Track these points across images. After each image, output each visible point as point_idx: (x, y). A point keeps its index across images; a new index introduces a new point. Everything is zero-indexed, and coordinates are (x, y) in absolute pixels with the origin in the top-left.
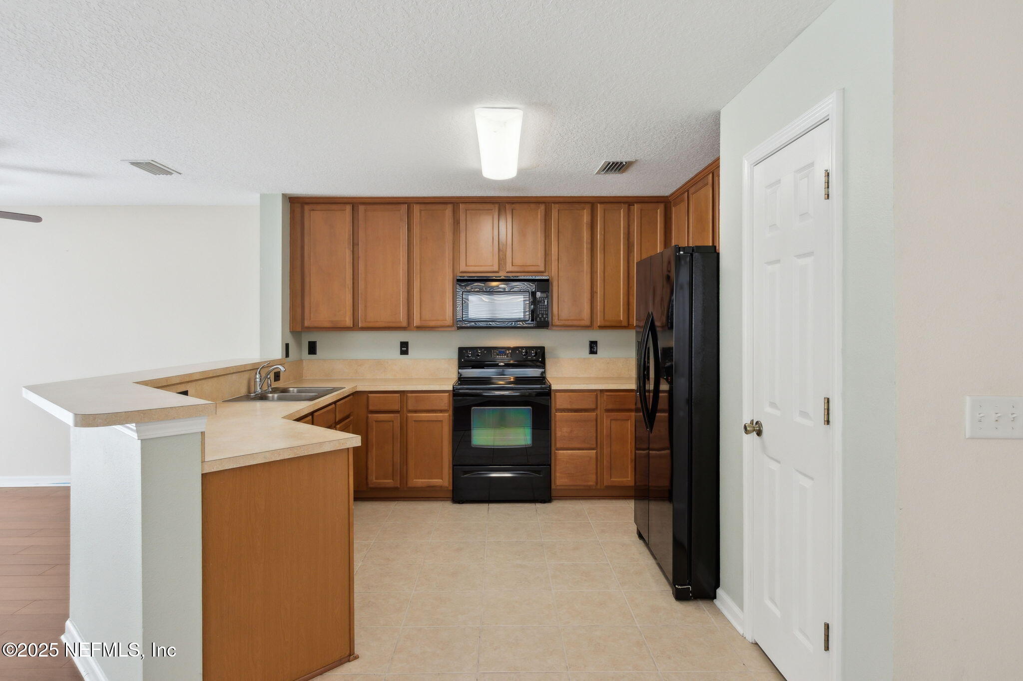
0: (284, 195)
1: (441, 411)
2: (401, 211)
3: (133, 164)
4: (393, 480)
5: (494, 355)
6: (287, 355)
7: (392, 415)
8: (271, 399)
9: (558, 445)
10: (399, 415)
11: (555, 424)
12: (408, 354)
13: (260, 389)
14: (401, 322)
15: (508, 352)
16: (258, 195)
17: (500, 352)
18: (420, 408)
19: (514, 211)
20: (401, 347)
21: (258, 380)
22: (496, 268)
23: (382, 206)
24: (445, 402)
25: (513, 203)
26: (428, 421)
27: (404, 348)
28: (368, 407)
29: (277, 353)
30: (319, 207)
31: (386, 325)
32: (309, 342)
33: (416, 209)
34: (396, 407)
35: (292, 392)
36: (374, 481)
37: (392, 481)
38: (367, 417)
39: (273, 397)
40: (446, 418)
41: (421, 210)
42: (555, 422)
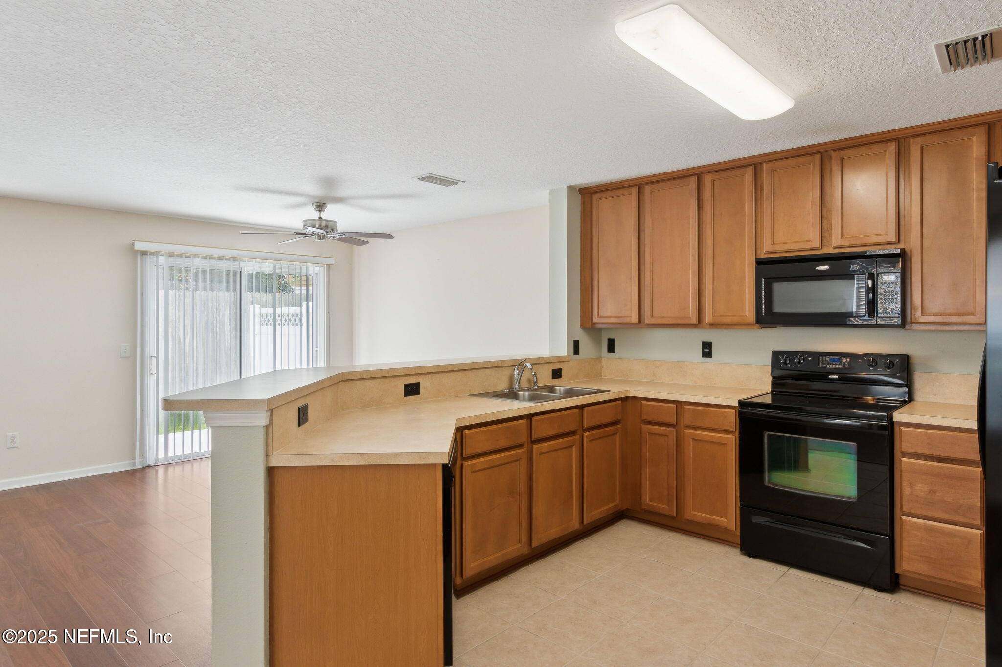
0: (570, 188)
1: (726, 432)
2: (690, 185)
3: (422, 179)
4: (668, 505)
5: (823, 363)
6: (576, 351)
7: (667, 429)
8: (521, 397)
9: (905, 509)
10: (674, 430)
11: (901, 475)
12: (711, 357)
13: (518, 385)
14: (690, 318)
15: (844, 360)
16: (549, 191)
17: (831, 360)
18: (698, 424)
19: (845, 161)
20: (704, 348)
21: (516, 376)
22: (816, 244)
23: (669, 183)
24: (731, 420)
25: (842, 149)
26: (708, 442)
27: (707, 349)
28: (641, 416)
29: (563, 349)
30: (606, 194)
31: (671, 321)
32: (608, 339)
33: (708, 179)
34: (672, 420)
35: (558, 392)
36: (648, 502)
37: (667, 507)
38: (641, 428)
39: (524, 395)
40: (732, 440)
41: (713, 181)
42: (901, 471)
